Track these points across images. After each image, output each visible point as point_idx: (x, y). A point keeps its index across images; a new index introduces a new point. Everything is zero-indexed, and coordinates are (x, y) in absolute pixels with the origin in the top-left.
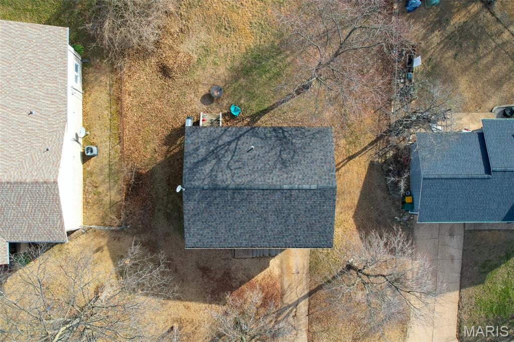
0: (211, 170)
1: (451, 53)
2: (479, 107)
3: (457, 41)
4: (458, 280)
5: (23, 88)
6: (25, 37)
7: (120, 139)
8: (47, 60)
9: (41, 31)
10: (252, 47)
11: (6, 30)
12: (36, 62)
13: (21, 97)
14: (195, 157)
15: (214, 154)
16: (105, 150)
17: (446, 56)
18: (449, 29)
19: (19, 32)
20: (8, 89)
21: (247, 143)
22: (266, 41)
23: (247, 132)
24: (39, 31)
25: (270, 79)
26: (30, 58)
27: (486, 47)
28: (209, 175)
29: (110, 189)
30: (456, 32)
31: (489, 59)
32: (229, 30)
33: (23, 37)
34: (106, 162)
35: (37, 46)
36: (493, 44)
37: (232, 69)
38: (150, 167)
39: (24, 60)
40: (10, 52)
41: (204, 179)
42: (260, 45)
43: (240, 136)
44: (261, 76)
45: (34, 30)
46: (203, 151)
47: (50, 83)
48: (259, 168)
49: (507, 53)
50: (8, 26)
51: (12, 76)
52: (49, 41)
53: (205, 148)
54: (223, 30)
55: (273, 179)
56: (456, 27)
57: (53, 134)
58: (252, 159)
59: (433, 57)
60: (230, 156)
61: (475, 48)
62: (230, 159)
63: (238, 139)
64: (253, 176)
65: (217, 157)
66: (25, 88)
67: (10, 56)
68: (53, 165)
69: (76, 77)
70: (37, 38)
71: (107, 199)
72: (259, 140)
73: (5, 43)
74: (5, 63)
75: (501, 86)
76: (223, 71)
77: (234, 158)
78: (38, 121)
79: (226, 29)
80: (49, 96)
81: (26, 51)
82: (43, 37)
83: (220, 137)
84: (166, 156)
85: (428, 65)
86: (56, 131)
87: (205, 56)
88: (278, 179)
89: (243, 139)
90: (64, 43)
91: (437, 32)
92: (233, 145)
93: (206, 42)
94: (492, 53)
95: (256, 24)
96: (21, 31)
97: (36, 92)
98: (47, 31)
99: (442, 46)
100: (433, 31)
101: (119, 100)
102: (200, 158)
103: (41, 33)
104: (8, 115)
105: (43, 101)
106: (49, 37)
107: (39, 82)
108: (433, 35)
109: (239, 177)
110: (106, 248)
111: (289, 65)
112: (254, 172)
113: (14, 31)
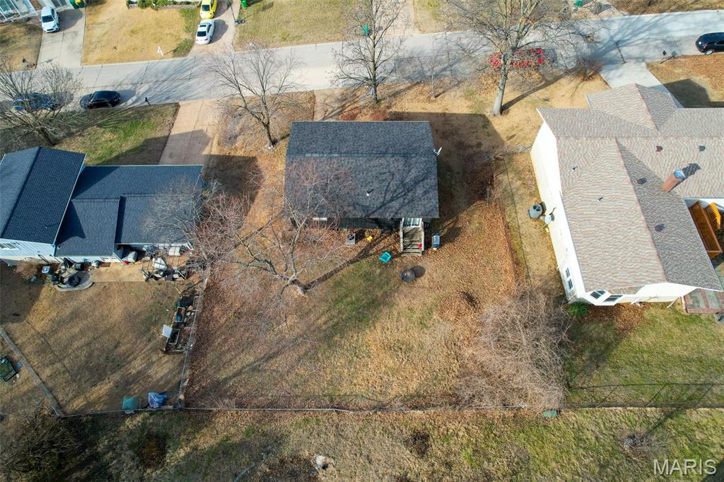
0: (409, 172)
1: (122, 348)
2: (106, 288)
3: (111, 364)
4: (169, 142)
5: (615, 220)
6: (630, 270)
7: (507, 227)
8: (599, 253)
9: (615, 281)
10: (367, 331)
11: (653, 273)
12: (610, 248)
13: (614, 211)
14: (427, 185)
15: (407, 188)
16: (522, 215)
17: (129, 346)
18: (117, 377)
19: (638, 274)
20: (631, 216)
21: (374, 199)
22: (350, 337)
23: (374, 212)
24: (617, 280)
25: (346, 296)
26: (618, 250)
27: (77, 357)
28: (412, 166)
29: (510, 184)
30: (109, 373)
31: (76, 344)
32: (396, 348)
33: (632, 270)
34: (518, 206)
35: (615, 265)
36: (66, 362)
37: (391, 305)
38: (472, 207)
39: (624, 247)
40: (641, 252)
41: (416, 163)
42: (358, 333)
43: (381, 207)
44: (358, 299)
45: (622, 280)
46: (419, 191)
47: (590, 231)
48: (361, 174)
49: (52, 352)
50: (652, 278)
51: (630, 229)
52: (603, 273)
53: (417, 195)
54: (403, 347)
55: (348, 162)
56: (109, 378)
57: (573, 185)
58: (369, 183)
59: (145, 343)
60: (391, 185)
61: (91, 355)
62: (392, 182)
63: (383, 204)
64: (368, 165)
65: (404, 186)
66: (613, 221)
67: (640, 248)
68: (564, 154)
69: (568, 275)
70: (617, 273)
71: (511, 175)
72: (361, 202)
73: (649, 260)
74: (641, 240)
75: (72, 313)
76: (402, 303)
77: (387, 184)
78: (591, 194)
79: (401, 349)
80: (586, 219)
81: (624, 257)
82: (610, 276)
83: (402, 206)
84: (457, 218)
85: (153, 333)
86: (571, 189)
87: (423, 317)
88: (343, 162)
89: (378, 204)
90: (586, 275)
91: (134, 372)
92: (388, 197)
93: (423, 332)
94: (70, 351)
95: (363, 357)
96: (636, 276)
97: (601, 219)
98: (608, 283)
99: (131, 357)
100: (139, 372)
101: (517, 263)
102: (421, 184)
103: (614, 279)
104: (622, 193)
105: (591, 213)
106: (603, 276)
107: (601, 229)
108: (140, 368)
109: (382, 164)
110: (505, 140)
111: (324, 312)
112: (367, 169)
113: (643, 274)
